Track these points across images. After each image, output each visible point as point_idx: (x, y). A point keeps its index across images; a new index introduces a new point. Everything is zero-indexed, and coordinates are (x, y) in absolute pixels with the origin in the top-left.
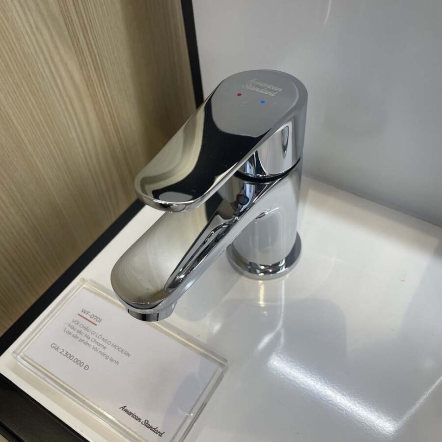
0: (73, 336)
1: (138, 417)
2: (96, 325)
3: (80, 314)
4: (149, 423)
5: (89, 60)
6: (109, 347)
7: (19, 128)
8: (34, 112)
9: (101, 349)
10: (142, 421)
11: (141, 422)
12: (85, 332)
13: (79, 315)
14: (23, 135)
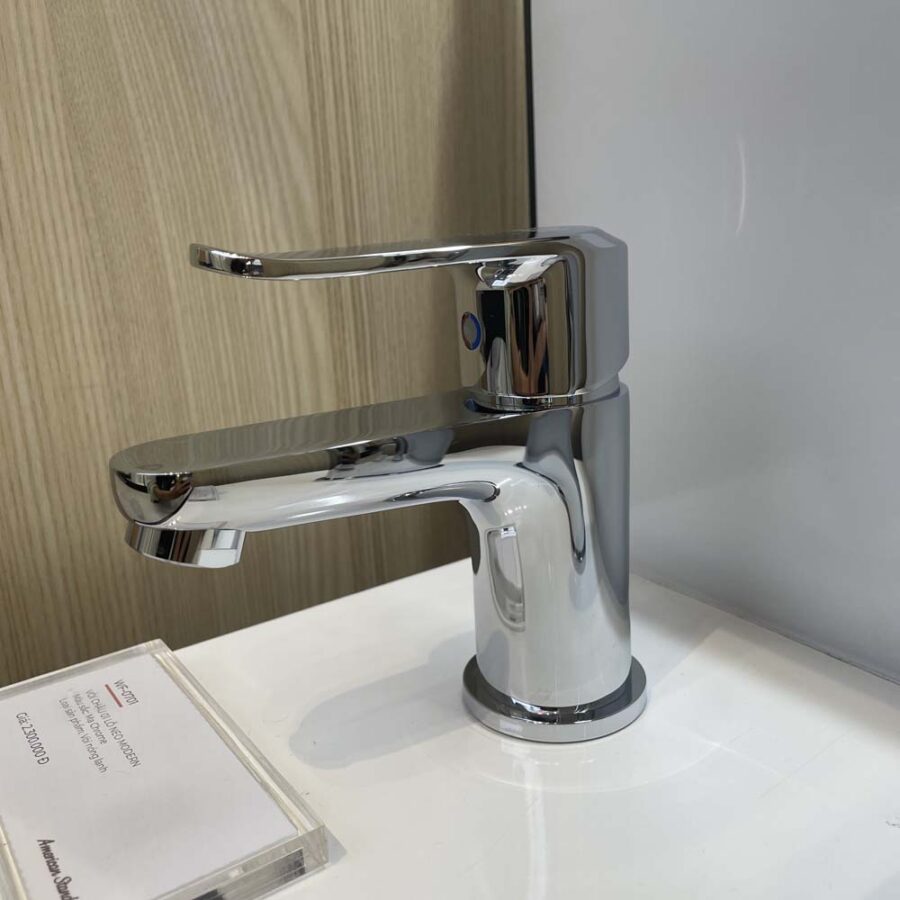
0: (67, 712)
1: (57, 866)
2: (120, 706)
3: (110, 686)
4: (68, 885)
5: (350, 324)
6: (112, 742)
7: (188, 373)
8: (224, 362)
9: (95, 741)
10: (59, 875)
11: (54, 878)
12: (93, 710)
13: (107, 686)
14: (190, 389)
